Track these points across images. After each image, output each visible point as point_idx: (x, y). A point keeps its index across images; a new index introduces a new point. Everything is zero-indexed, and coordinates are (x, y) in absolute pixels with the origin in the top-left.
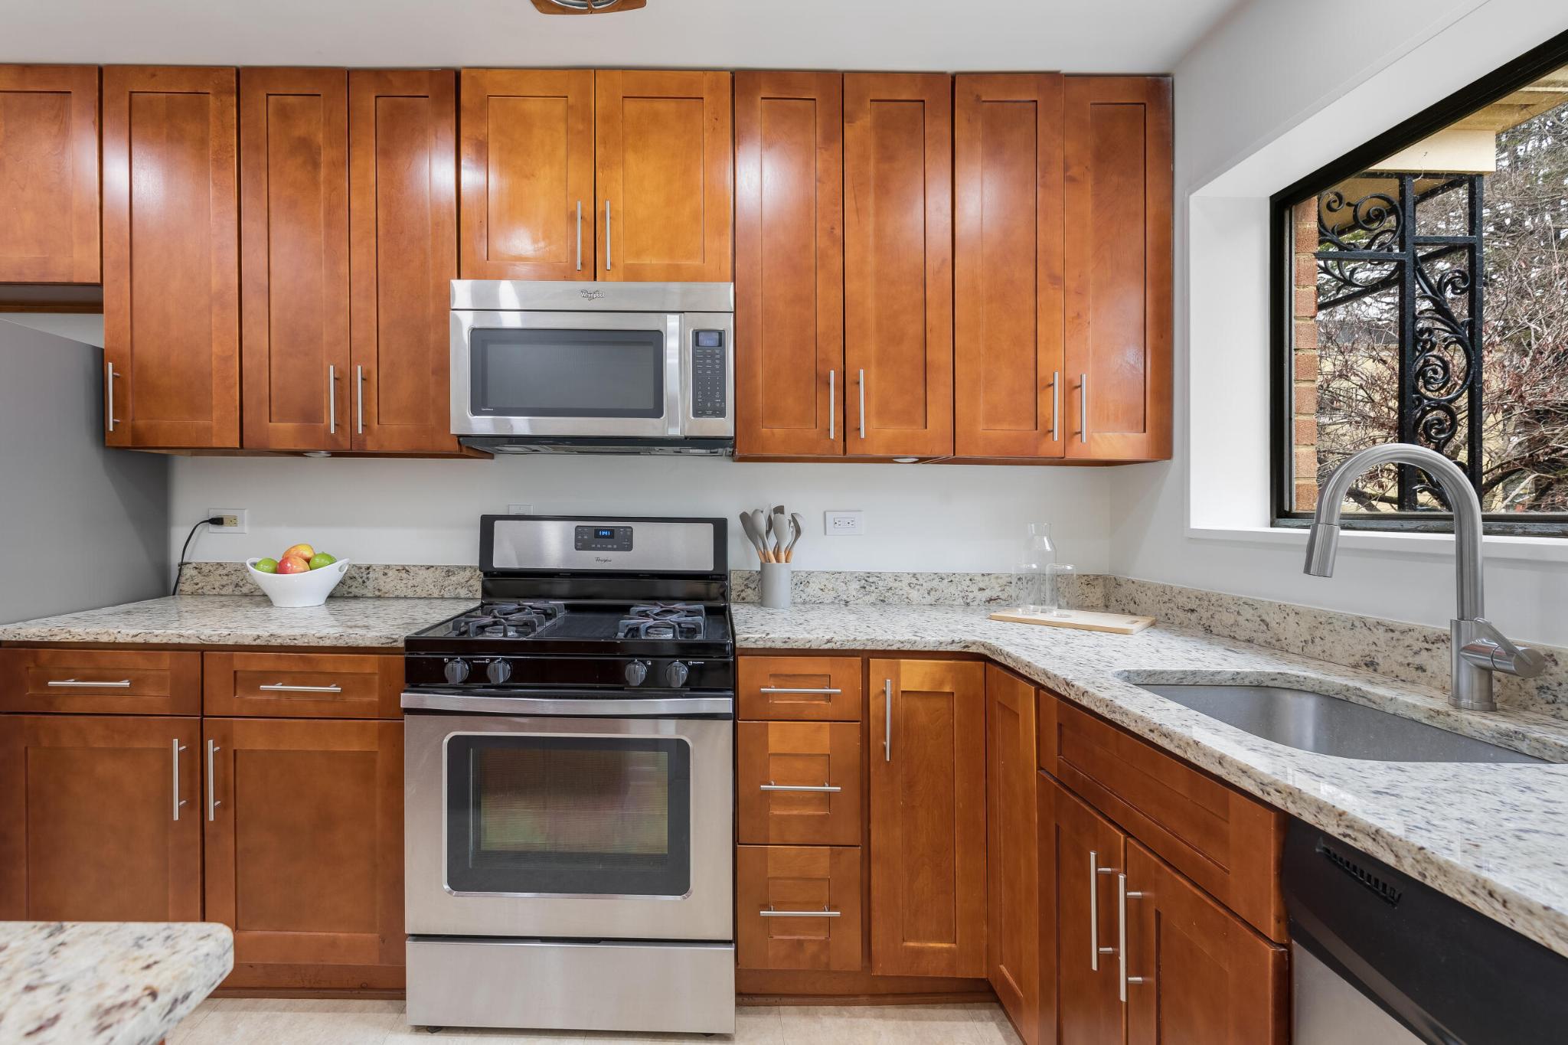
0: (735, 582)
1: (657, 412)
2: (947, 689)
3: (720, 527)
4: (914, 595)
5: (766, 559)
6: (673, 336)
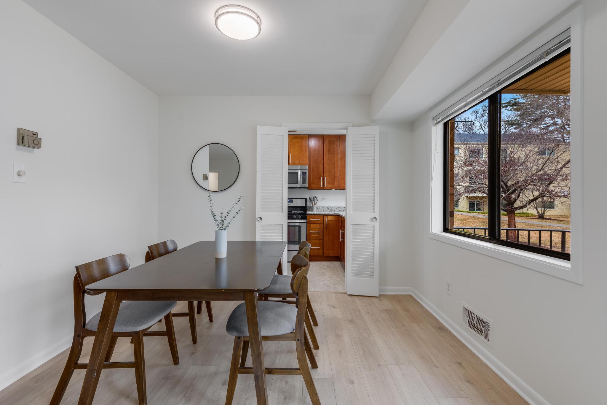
0: (308, 208)
1: (297, 183)
2: (334, 219)
3: (306, 199)
4: (336, 210)
5: (313, 204)
6: (299, 173)
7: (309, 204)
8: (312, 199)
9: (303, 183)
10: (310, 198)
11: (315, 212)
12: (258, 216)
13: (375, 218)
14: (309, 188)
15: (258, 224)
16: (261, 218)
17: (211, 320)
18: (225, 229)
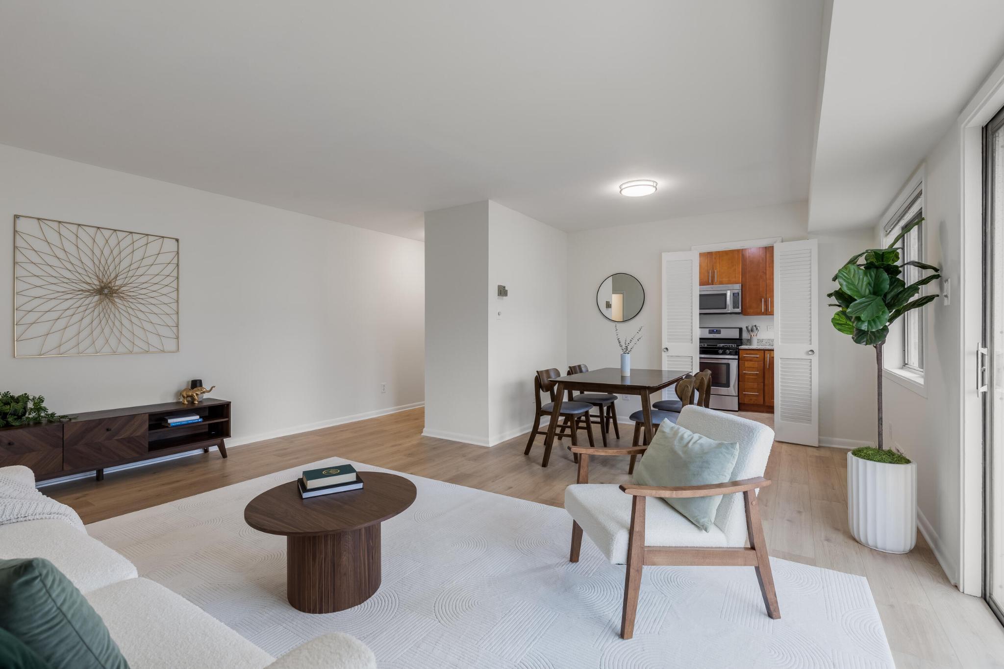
0: (743, 341)
1: (725, 308)
3: (741, 330)
5: (751, 336)
6: (729, 293)
7: (745, 335)
8: (750, 328)
9: (734, 307)
10: (747, 327)
11: (755, 346)
12: (664, 347)
13: (812, 351)
14: (744, 312)
15: (664, 355)
16: (667, 349)
17: (618, 437)
18: (628, 353)
